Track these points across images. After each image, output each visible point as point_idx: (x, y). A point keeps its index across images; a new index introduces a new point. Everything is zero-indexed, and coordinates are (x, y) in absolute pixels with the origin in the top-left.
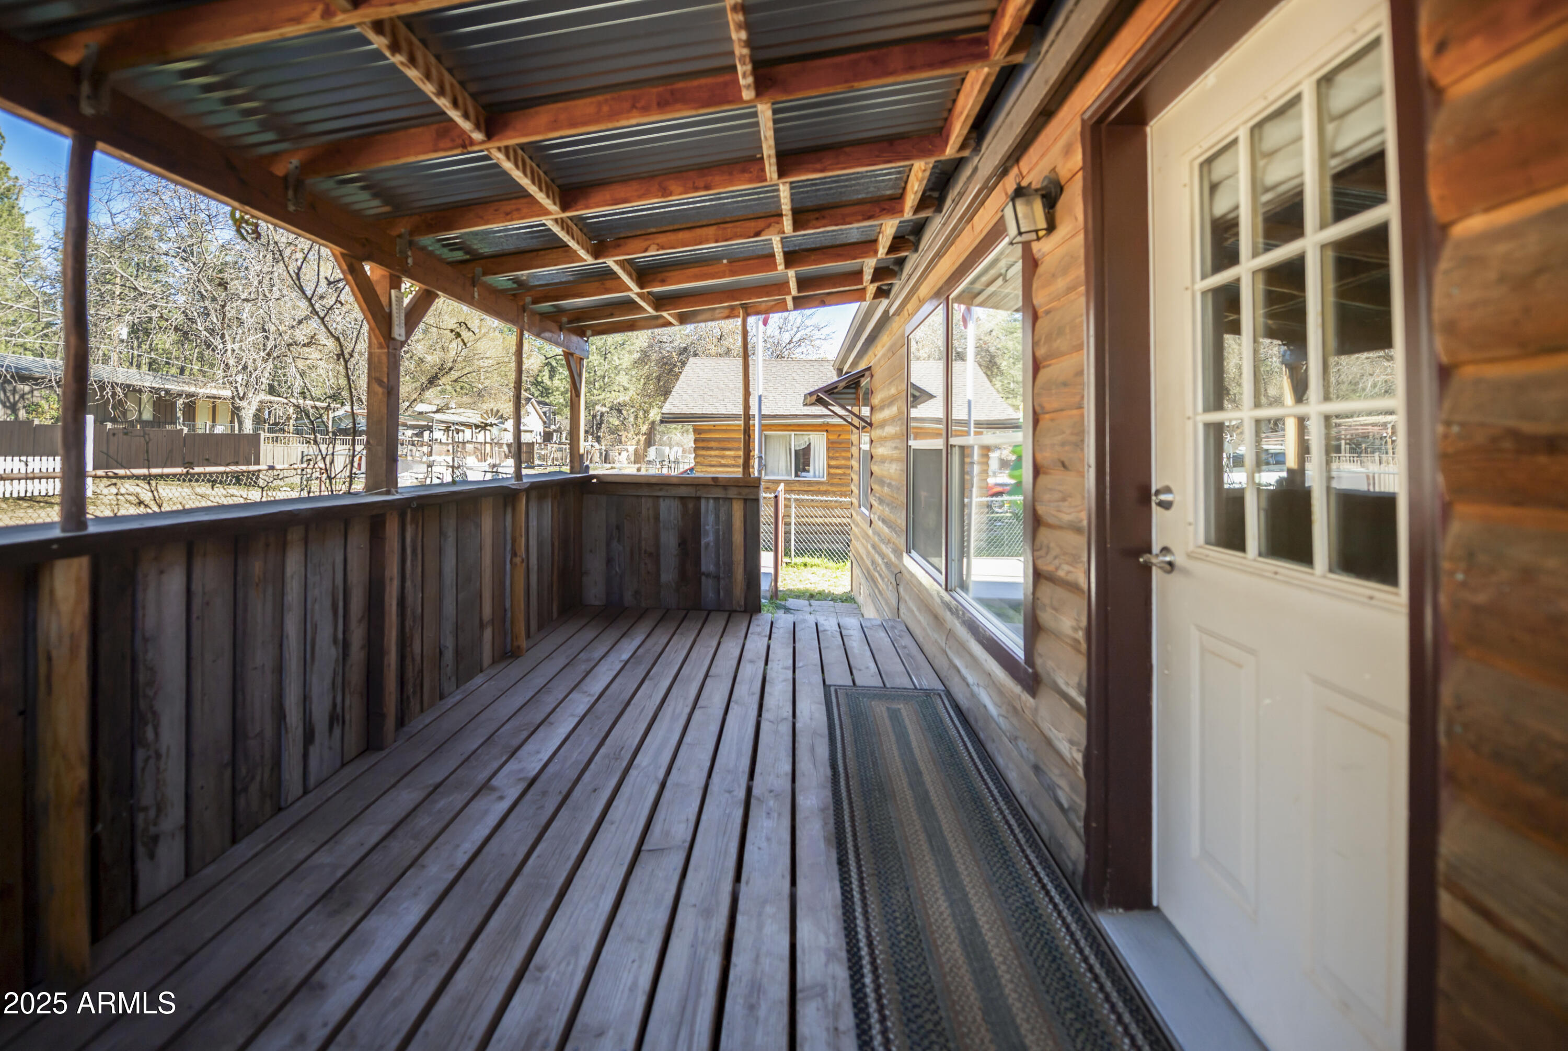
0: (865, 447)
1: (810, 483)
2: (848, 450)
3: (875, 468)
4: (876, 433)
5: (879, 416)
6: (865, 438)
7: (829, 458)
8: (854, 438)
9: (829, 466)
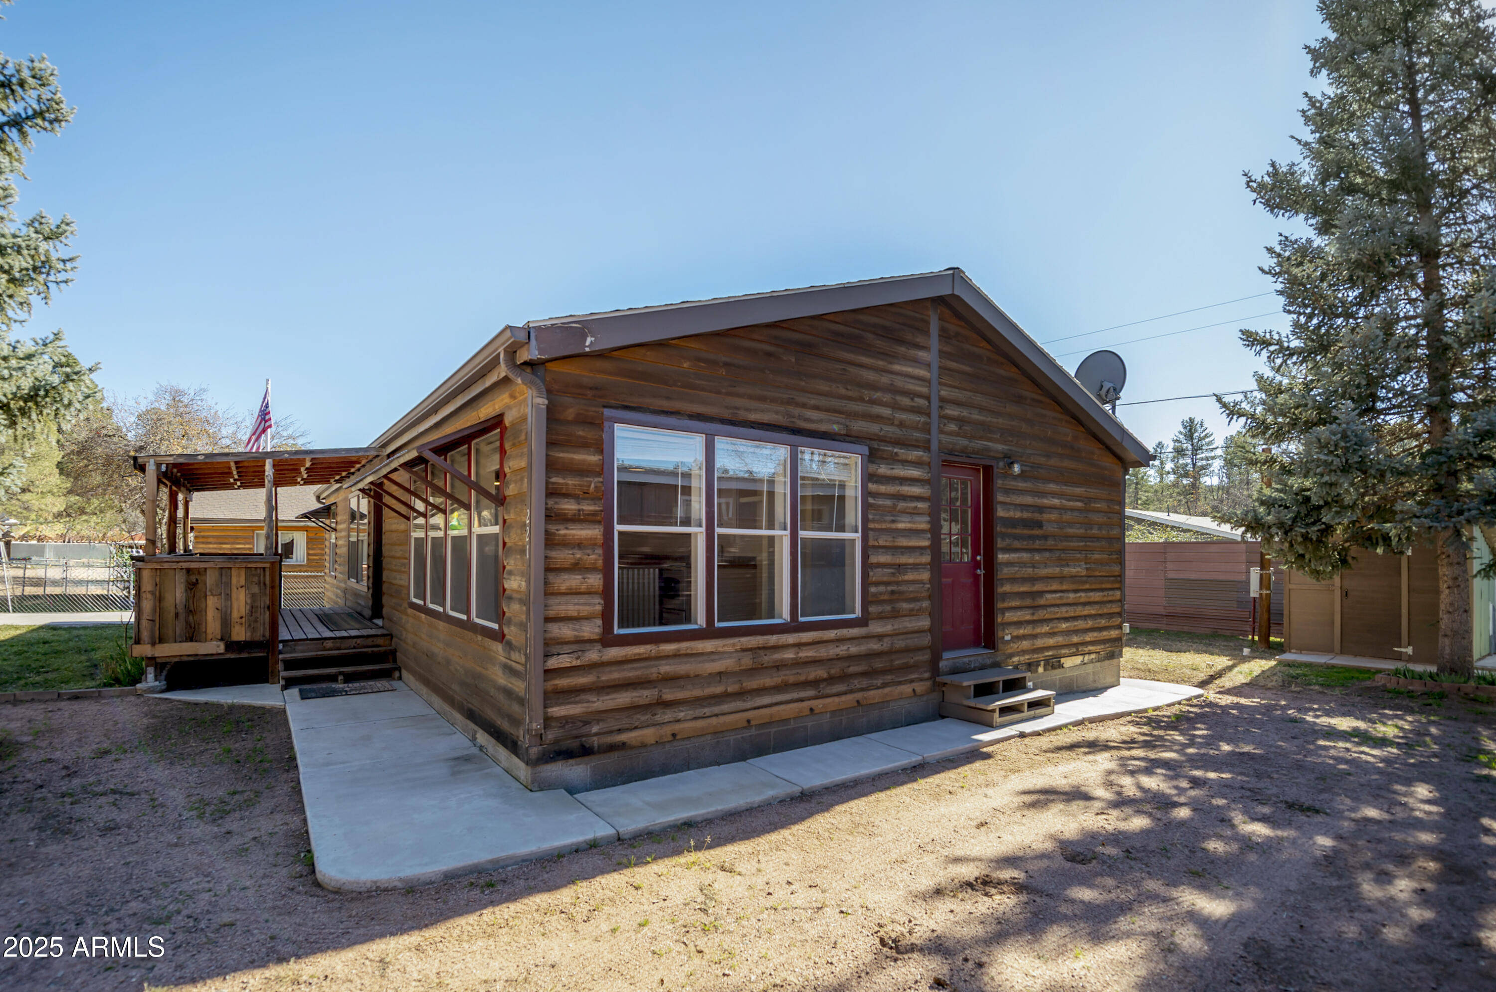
0: (333, 541)
1: (293, 566)
2: (323, 543)
3: (338, 551)
4: (339, 534)
5: (339, 527)
6: (333, 535)
7: (308, 548)
8: (327, 536)
9: (308, 554)
